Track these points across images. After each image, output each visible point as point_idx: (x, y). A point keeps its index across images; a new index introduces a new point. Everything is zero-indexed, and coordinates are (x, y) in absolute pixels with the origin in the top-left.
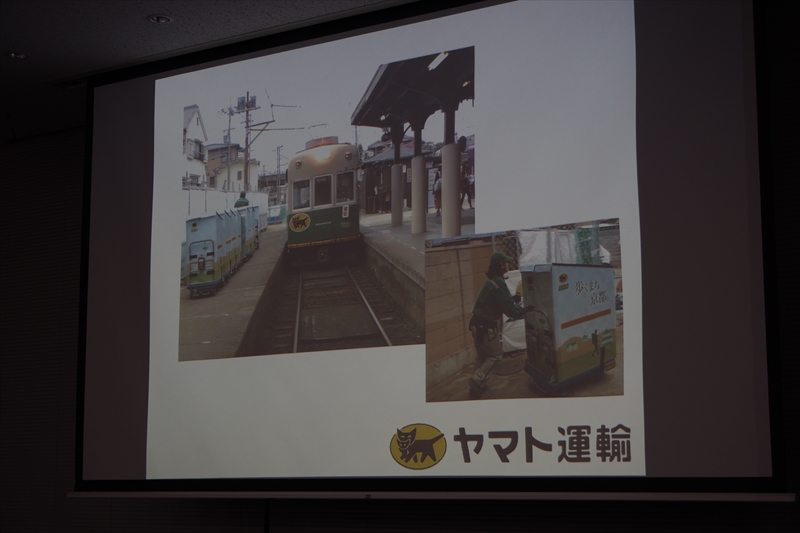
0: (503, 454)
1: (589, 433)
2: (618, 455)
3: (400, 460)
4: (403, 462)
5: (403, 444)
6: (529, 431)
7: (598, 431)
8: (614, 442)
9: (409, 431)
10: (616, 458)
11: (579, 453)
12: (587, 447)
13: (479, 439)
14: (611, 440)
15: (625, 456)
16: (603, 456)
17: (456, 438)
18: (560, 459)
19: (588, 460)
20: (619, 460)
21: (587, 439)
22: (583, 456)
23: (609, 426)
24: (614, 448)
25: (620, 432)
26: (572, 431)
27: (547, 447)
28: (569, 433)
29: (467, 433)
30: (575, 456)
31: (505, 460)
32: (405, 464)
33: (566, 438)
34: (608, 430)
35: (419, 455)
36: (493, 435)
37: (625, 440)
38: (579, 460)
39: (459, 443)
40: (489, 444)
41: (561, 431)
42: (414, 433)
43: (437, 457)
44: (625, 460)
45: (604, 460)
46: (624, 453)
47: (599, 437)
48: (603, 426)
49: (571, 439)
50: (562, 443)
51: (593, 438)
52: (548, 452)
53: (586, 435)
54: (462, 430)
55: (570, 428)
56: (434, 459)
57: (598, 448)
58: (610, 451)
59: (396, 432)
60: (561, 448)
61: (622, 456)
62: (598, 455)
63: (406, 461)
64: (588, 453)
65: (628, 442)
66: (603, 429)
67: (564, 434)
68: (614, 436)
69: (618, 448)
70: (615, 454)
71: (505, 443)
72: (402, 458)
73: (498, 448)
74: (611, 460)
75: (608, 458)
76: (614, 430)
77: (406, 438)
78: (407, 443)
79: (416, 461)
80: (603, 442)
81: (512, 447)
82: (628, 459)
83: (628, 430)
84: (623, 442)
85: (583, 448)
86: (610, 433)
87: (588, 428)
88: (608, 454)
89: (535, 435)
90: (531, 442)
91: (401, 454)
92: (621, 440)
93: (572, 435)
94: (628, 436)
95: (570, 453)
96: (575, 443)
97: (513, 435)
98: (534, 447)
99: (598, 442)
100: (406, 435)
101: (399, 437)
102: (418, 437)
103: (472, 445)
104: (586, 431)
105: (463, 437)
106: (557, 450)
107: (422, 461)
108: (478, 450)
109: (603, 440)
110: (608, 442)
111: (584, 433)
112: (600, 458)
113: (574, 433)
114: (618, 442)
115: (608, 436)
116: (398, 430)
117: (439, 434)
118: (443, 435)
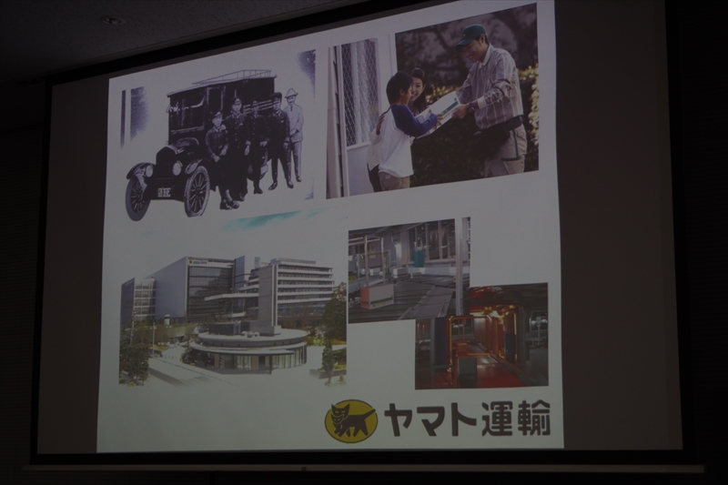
0: (431, 428)
1: (511, 408)
2: (538, 428)
3: (334, 434)
4: (337, 436)
5: (337, 419)
6: (454, 406)
7: (520, 406)
8: (534, 417)
9: (343, 406)
10: (536, 431)
11: (502, 427)
12: (509, 422)
13: (408, 414)
14: (532, 414)
15: (545, 430)
16: (524, 430)
17: (387, 413)
18: (484, 433)
19: (510, 434)
20: (539, 434)
21: (509, 414)
22: (505, 430)
23: (531, 402)
24: (534, 422)
25: (541, 407)
26: (495, 406)
27: (472, 422)
28: (492, 409)
29: (398, 408)
30: (498, 430)
31: (432, 433)
32: (339, 438)
33: (490, 413)
34: (529, 405)
35: (352, 429)
36: (421, 410)
37: (545, 415)
38: (502, 433)
39: (389, 418)
40: (417, 418)
41: (485, 406)
42: (347, 408)
43: (369, 431)
44: (545, 433)
45: (525, 434)
46: (543, 427)
47: (520, 412)
48: (524, 402)
49: (494, 414)
50: (486, 418)
51: (515, 413)
52: (473, 427)
53: (509, 410)
54: (392, 406)
55: (493, 404)
56: (366, 433)
57: (520, 422)
58: (531, 425)
59: (330, 408)
60: (484, 422)
61: (542, 430)
62: (520, 429)
63: (340, 435)
64: (510, 427)
65: (548, 417)
66: (524, 405)
67: (487, 409)
68: (534, 411)
69: (538, 422)
70: (535, 428)
71: (432, 418)
72: (336, 432)
73: (425, 422)
74: (532, 434)
75: (529, 432)
76: (535, 405)
77: (340, 414)
78: (341, 418)
79: (349, 435)
80: (524, 417)
81: (439, 422)
82: (547, 433)
83: (548, 405)
84: (543, 417)
85: (506, 423)
86: (531, 409)
87: (510, 404)
88: (529, 428)
89: (460, 410)
90: (457, 417)
91: (335, 428)
92: (541, 415)
93: (495, 410)
94: (548, 411)
95: (493, 428)
96: (498, 418)
97: (440, 411)
98: (460, 422)
99: (520, 417)
100: (340, 410)
101: (334, 412)
102: (351, 413)
103: (401, 420)
104: (508, 406)
105: (393, 413)
106: (481, 424)
107: (355, 435)
108: (407, 424)
109: (524, 414)
110: (529, 417)
111: (506, 408)
112: (521, 432)
113: (497, 409)
114: (538, 417)
115: (529, 411)
116: (333, 407)
117: (370, 410)
118: (374, 410)
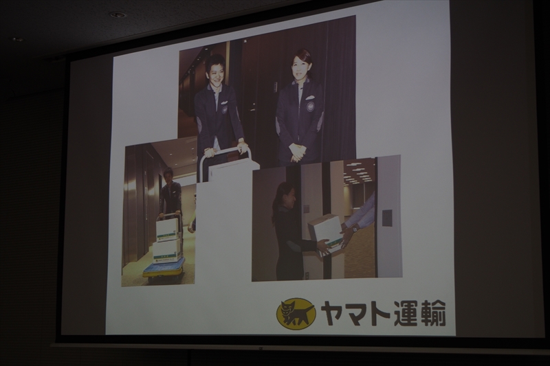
0: (356, 320)
1: (416, 305)
2: (436, 321)
3: (283, 323)
4: (285, 324)
5: (285, 312)
6: (374, 303)
7: (423, 304)
8: (434, 312)
9: (289, 303)
10: (435, 323)
11: (409, 320)
12: (415, 316)
13: (339, 309)
14: (432, 311)
15: (442, 322)
16: (426, 322)
17: (323, 308)
18: (396, 324)
19: (415, 324)
20: (437, 325)
21: (415, 310)
22: (412, 322)
23: (431, 301)
24: (434, 316)
25: (438, 305)
26: (404, 304)
27: (387, 316)
28: (402, 306)
29: (331, 305)
30: (406, 322)
31: (357, 324)
32: (287, 326)
33: (400, 309)
34: (429, 304)
35: (297, 320)
36: (348, 306)
37: (442, 311)
38: (409, 324)
39: (325, 312)
40: (346, 312)
41: (397, 304)
42: (293, 304)
43: (310, 321)
44: (441, 325)
45: (427, 325)
46: (440, 320)
47: (423, 308)
48: (426, 301)
49: (404, 310)
50: (397, 313)
51: (419, 309)
52: (388, 319)
53: (414, 307)
54: (327, 303)
55: (403, 302)
56: (308, 323)
57: (423, 316)
58: (431, 319)
59: (281, 304)
60: (396, 316)
61: (439, 322)
62: (423, 321)
63: (288, 324)
64: (416, 320)
65: (444, 312)
66: (426, 303)
67: (398, 306)
68: (434, 308)
69: (437, 316)
70: (434, 321)
71: (357, 312)
72: (285, 322)
73: (352, 315)
74: (432, 325)
75: (429, 324)
76: (434, 304)
77: (288, 308)
78: (289, 311)
79: (294, 324)
80: (426, 312)
81: (362, 315)
82: (443, 324)
83: (444, 304)
84: (440, 312)
85: (413, 316)
86: (431, 306)
87: (416, 302)
88: (430, 321)
89: (378, 307)
90: (375, 311)
91: (284, 319)
92: (438, 311)
93: (404, 307)
94: (444, 308)
95: (403, 320)
96: (406, 313)
97: (363, 307)
98: (378, 316)
99: (423, 312)
100: (288, 305)
101: (283, 307)
102: (296, 308)
103: (334, 313)
104: (414, 304)
105: (327, 308)
106: (394, 317)
107: (299, 324)
108: (338, 317)
109: (426, 311)
110: (430, 312)
111: (413, 306)
112: (424, 323)
113: (405, 306)
114: (436, 312)
115: (430, 308)
116: (282, 303)
117: (311, 306)
118: (313, 306)
